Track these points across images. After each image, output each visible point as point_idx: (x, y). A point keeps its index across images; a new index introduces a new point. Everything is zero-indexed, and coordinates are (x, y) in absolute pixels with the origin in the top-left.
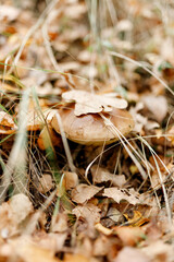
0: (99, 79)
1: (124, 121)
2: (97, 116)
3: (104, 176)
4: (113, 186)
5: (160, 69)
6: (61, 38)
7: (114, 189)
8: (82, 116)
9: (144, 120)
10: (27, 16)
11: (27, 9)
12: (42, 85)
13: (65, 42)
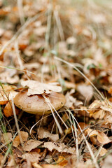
0: (50, 74)
1: (58, 100)
2: (40, 96)
3: (45, 134)
4: (50, 141)
5: (88, 68)
6: (30, 48)
7: (50, 143)
8: (31, 96)
9: (74, 100)
10: (8, 34)
11: (10, 30)
12: (13, 77)
13: (32, 50)
